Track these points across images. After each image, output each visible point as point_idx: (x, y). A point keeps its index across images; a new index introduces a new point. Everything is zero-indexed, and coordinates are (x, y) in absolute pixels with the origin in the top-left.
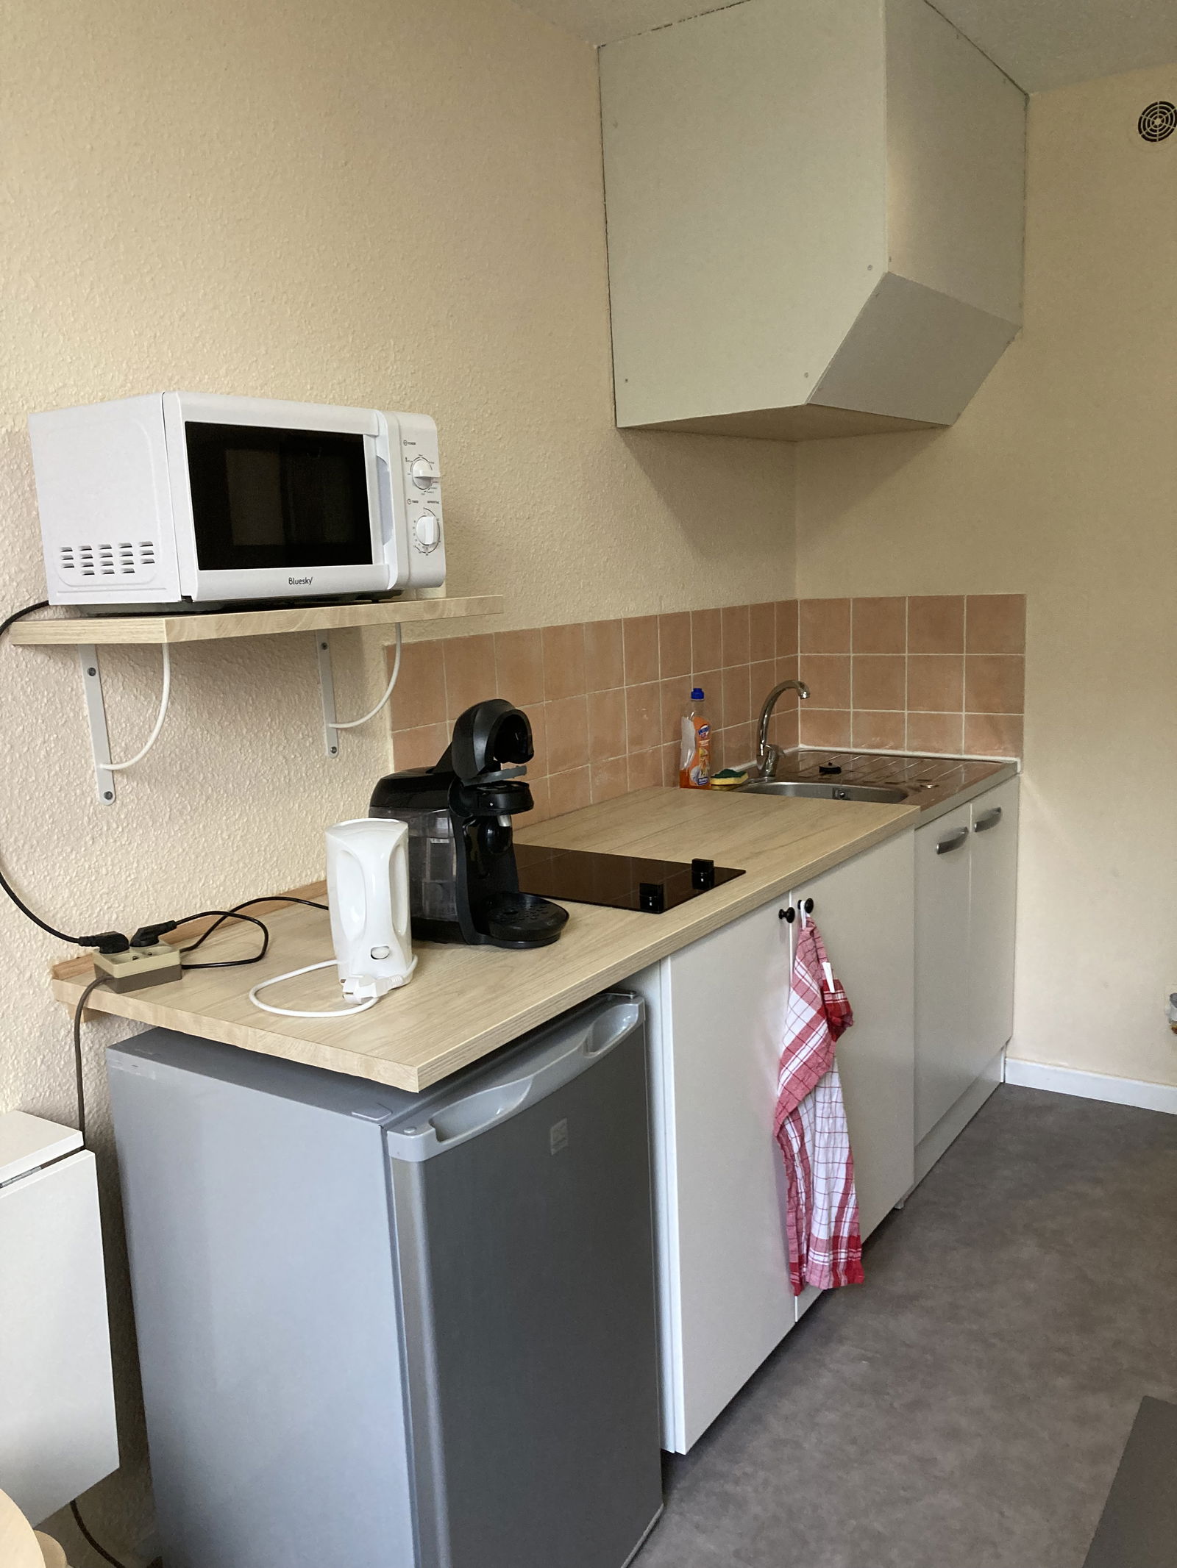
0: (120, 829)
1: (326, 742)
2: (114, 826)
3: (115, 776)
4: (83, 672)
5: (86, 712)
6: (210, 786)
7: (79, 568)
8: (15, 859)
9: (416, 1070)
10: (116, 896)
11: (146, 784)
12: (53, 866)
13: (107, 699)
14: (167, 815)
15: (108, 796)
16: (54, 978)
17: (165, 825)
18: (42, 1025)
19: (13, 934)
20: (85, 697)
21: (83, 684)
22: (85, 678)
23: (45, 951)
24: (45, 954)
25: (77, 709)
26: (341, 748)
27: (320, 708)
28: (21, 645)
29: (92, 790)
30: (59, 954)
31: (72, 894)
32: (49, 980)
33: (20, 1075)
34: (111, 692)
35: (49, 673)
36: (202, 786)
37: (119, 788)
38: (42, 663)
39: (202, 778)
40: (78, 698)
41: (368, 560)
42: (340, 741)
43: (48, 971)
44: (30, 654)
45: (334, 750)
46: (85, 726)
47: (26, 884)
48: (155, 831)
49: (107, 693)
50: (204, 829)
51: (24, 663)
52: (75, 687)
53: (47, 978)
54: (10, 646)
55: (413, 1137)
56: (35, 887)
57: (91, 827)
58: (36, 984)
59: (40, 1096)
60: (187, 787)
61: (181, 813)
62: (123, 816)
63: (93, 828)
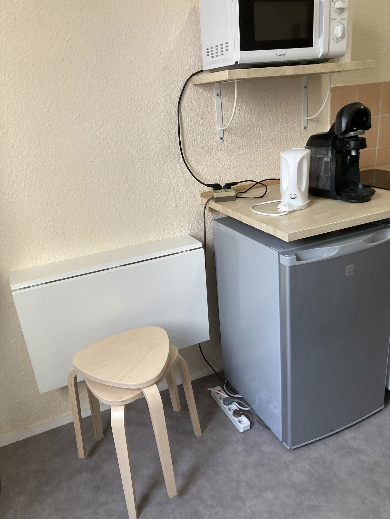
0: (225, 151)
1: (302, 124)
2: (223, 149)
3: (224, 132)
4: (215, 95)
5: (216, 109)
6: (257, 138)
7: (210, 56)
8: (191, 157)
9: (288, 234)
10: (222, 173)
11: (235, 136)
12: (203, 160)
13: (223, 105)
14: (241, 147)
15: (221, 139)
16: (201, 197)
17: (240, 151)
18: (197, 211)
19: (189, 181)
20: (215, 104)
21: (215, 99)
22: (216, 97)
23: (199, 188)
24: (199, 189)
25: (213, 108)
26: (308, 127)
27: (302, 112)
28: (195, 85)
29: (216, 136)
30: (203, 189)
31: (208, 171)
32: (200, 197)
33: (190, 225)
34: (224, 102)
35: (204, 95)
36: (254, 138)
37: (225, 136)
38: (202, 91)
39: (254, 135)
40: (213, 104)
41: (311, 46)
42: (308, 124)
43: (200, 194)
44: (198, 88)
45: (305, 128)
46: (215, 114)
47: (194, 165)
48: (237, 152)
49: (223, 103)
50: (254, 153)
51: (196, 91)
52: (212, 100)
53: (199, 197)
54: (191, 86)
55: (287, 257)
56: (197, 167)
57: (215, 149)
58: (196, 198)
59: (196, 232)
60: (249, 137)
61: (246, 147)
62: (226, 146)
63: (216, 149)
